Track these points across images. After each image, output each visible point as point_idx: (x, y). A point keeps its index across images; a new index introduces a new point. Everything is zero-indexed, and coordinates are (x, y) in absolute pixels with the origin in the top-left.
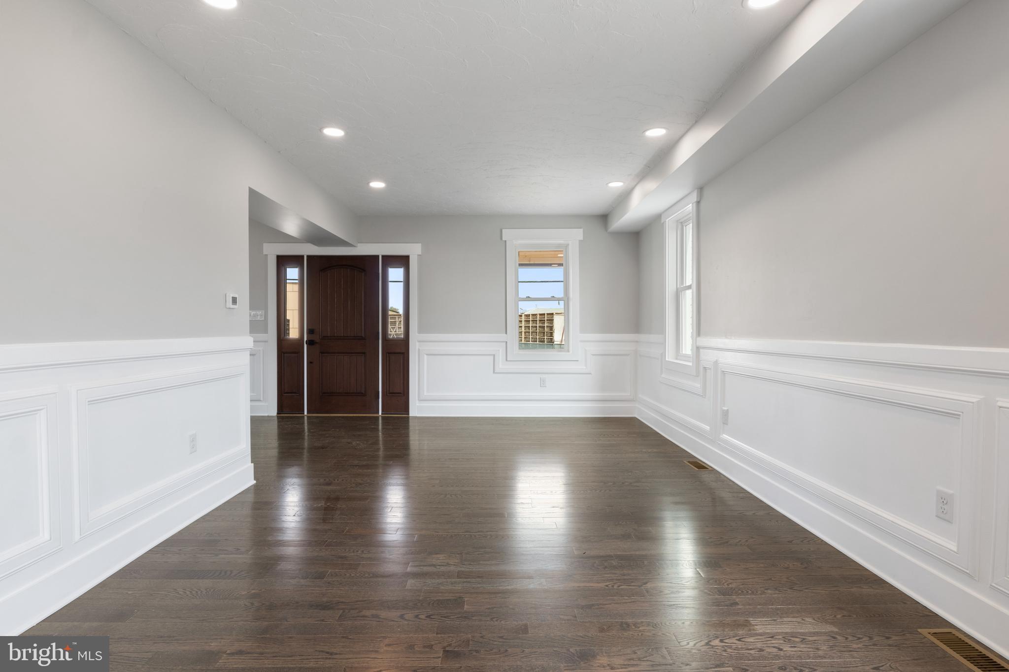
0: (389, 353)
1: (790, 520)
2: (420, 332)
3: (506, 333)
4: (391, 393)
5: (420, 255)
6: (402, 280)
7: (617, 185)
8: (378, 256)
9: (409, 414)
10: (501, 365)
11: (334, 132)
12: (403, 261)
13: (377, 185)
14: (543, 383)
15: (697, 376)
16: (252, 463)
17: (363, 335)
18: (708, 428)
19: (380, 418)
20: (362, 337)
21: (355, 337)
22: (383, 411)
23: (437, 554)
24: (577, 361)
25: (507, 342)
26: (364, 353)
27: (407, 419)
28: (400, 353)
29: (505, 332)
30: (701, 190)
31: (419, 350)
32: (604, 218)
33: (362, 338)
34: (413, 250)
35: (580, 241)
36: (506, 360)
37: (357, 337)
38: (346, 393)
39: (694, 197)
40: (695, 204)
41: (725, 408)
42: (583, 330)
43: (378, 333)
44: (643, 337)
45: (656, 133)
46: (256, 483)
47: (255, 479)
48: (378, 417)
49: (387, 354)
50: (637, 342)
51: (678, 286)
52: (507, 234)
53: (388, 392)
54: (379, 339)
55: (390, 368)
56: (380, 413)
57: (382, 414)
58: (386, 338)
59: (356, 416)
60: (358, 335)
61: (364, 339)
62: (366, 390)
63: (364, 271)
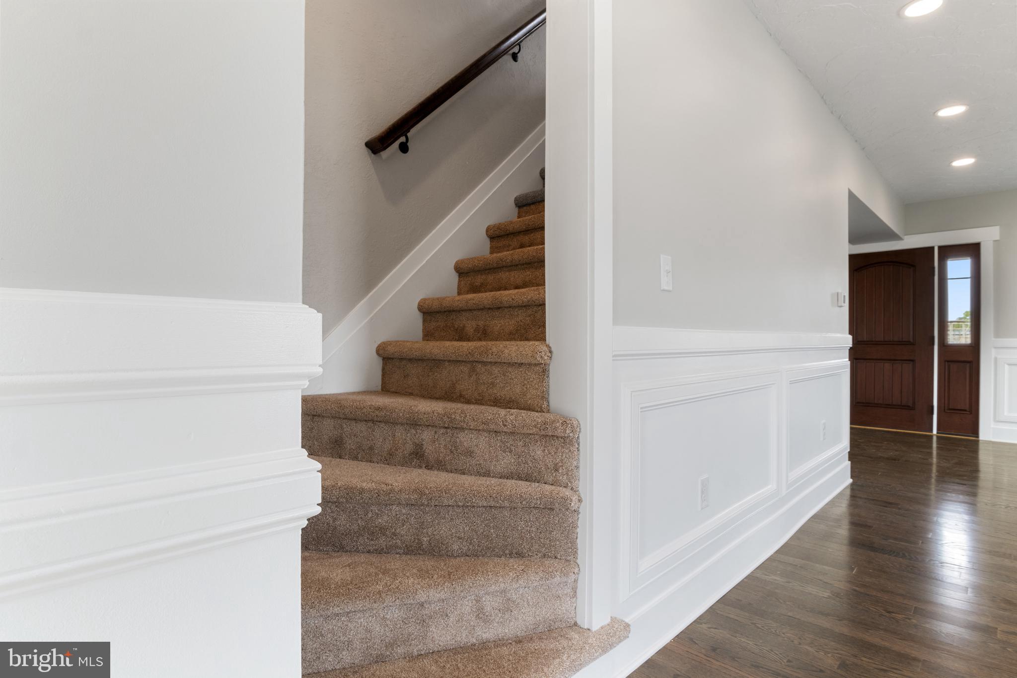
0: (948, 362)
2: (996, 336)
4: (950, 409)
5: (996, 242)
8: (933, 248)
9: (979, 437)
11: (952, 111)
13: (964, 162)
16: (849, 460)
17: (911, 340)
19: (935, 439)
20: (910, 342)
21: (899, 342)
22: (938, 429)
26: (912, 361)
27: (976, 442)
28: (966, 362)
31: (996, 358)
33: (908, 343)
34: (987, 236)
37: (902, 341)
38: (886, 405)
43: (933, 337)
46: (853, 482)
47: (852, 477)
48: (931, 437)
49: (945, 364)
53: (946, 408)
54: (933, 344)
55: (949, 378)
56: (935, 431)
57: (937, 433)
58: (944, 343)
59: (901, 432)
60: (904, 340)
61: (913, 344)
62: (914, 403)
63: (913, 266)
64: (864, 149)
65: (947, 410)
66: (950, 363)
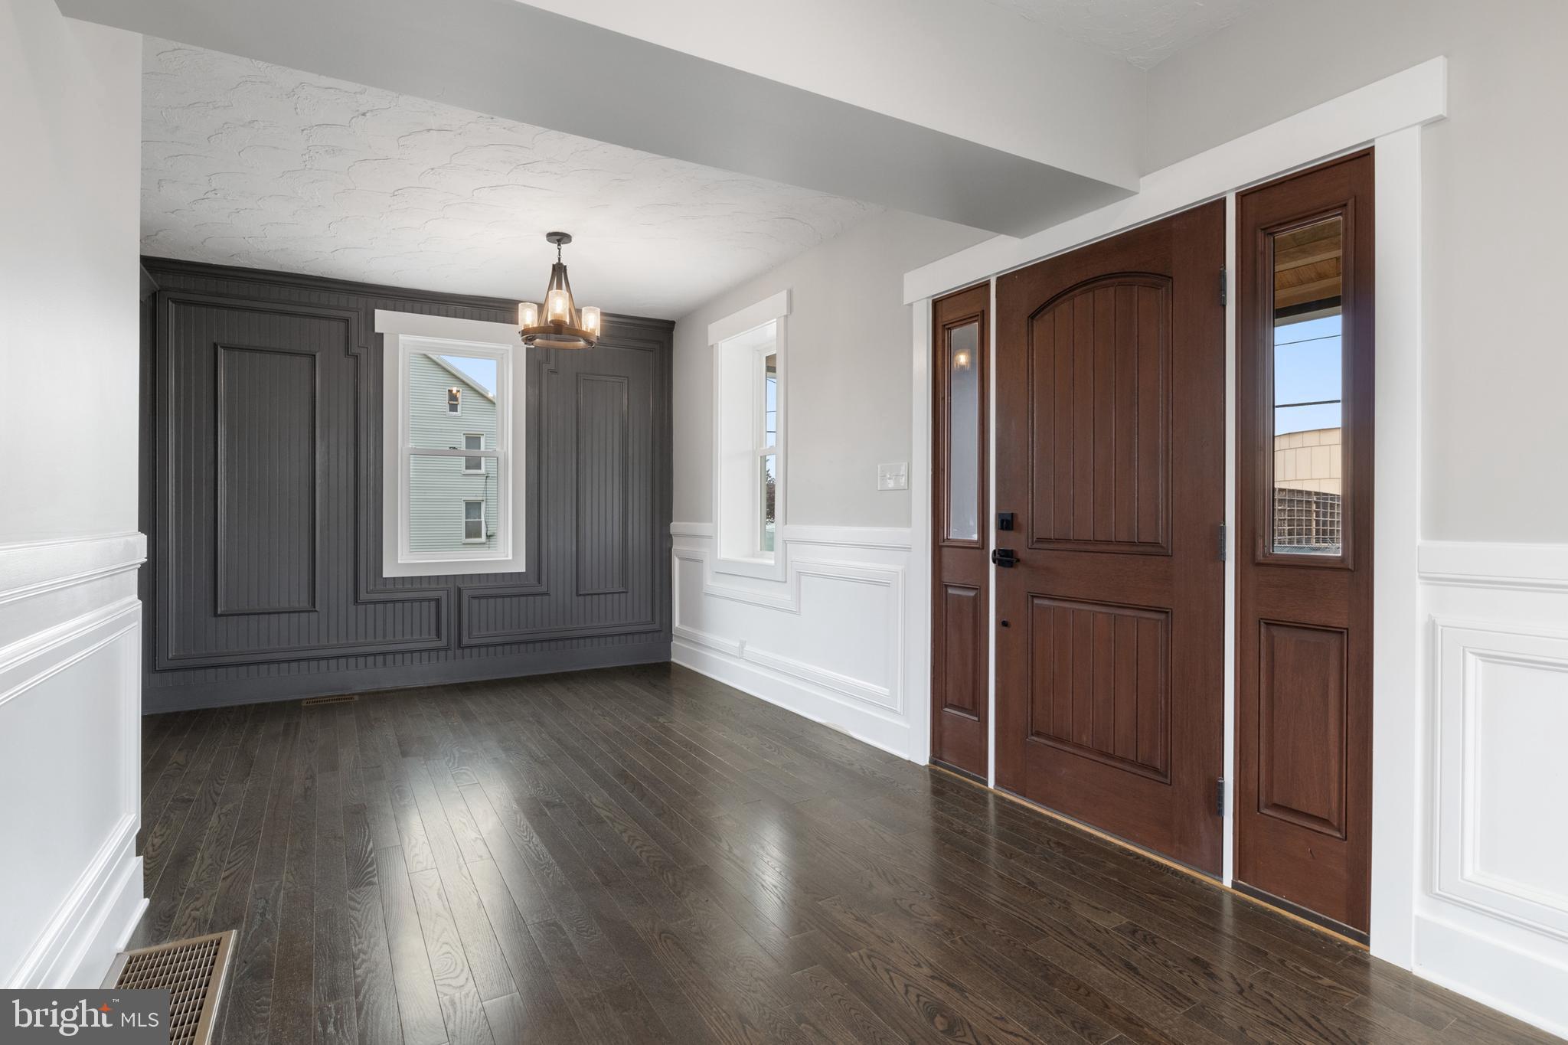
4: (1275, 806)
5: (1438, 120)
20: (1156, 544)
21: (1132, 544)
26: (1164, 611)
28: (1325, 629)
37: (1139, 544)
38: (1100, 753)
43: (1222, 530)
54: (1222, 556)
55: (1272, 688)
57: (1236, 885)
58: (1254, 553)
60: (1142, 538)
61: (1166, 554)
63: (1167, 278)
66: (1275, 630)
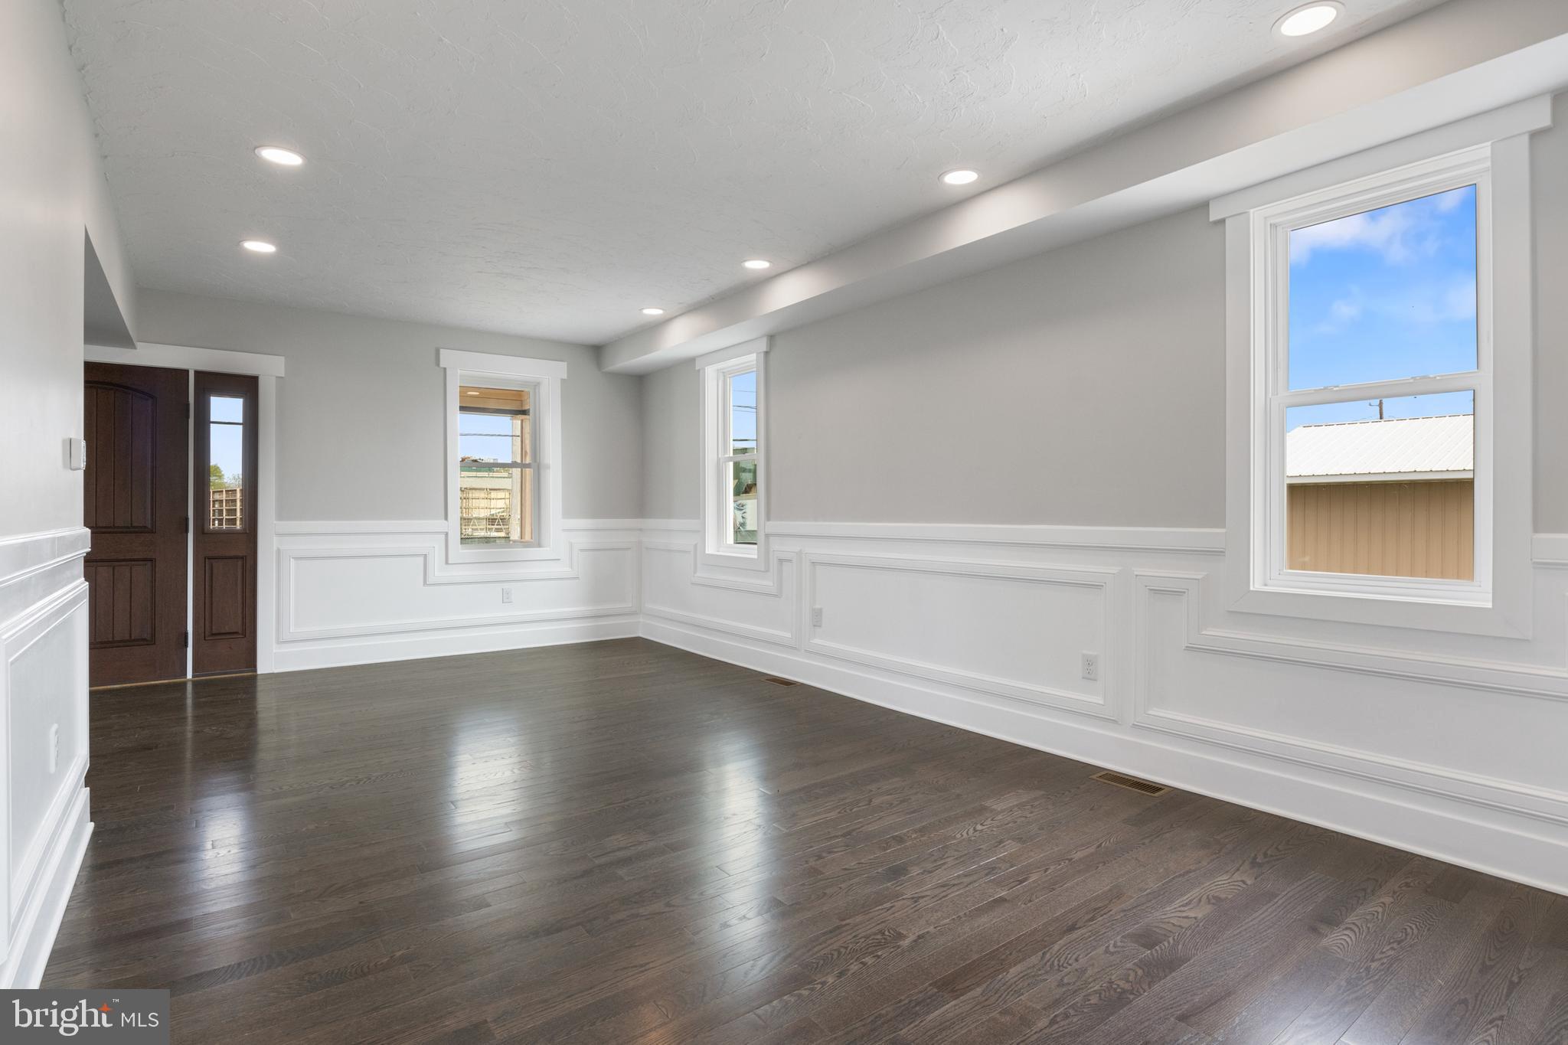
0: (209, 558)
1: (922, 718)
2: (280, 516)
3: (446, 518)
4: (213, 635)
5: (283, 378)
6: (241, 421)
7: (653, 312)
8: (186, 372)
9: (256, 671)
10: (438, 572)
11: (282, 157)
12: (246, 386)
13: (260, 247)
14: (506, 598)
15: (767, 571)
17: (149, 525)
18: (789, 635)
19: (189, 687)
20: (145, 527)
22: (195, 670)
23: (608, 836)
24: (559, 560)
25: (447, 534)
26: (151, 560)
27: (254, 679)
28: (237, 557)
29: (443, 517)
30: (771, 338)
31: (279, 550)
32: (597, 351)
33: (142, 530)
34: (269, 368)
35: (563, 380)
36: (447, 562)
37: (133, 527)
39: (763, 346)
40: (762, 355)
41: (818, 606)
42: (567, 513)
43: (186, 520)
44: (651, 523)
45: (757, 265)
48: (184, 684)
49: (205, 561)
50: (641, 530)
51: (720, 456)
52: (447, 357)
53: (207, 633)
54: (187, 531)
55: (211, 586)
56: (189, 675)
57: (193, 677)
58: (203, 529)
59: (131, 688)
60: (135, 524)
61: (152, 532)
62: (153, 635)
63: (152, 397)
64: (106, 157)
65: (209, 636)
66: (213, 561)
